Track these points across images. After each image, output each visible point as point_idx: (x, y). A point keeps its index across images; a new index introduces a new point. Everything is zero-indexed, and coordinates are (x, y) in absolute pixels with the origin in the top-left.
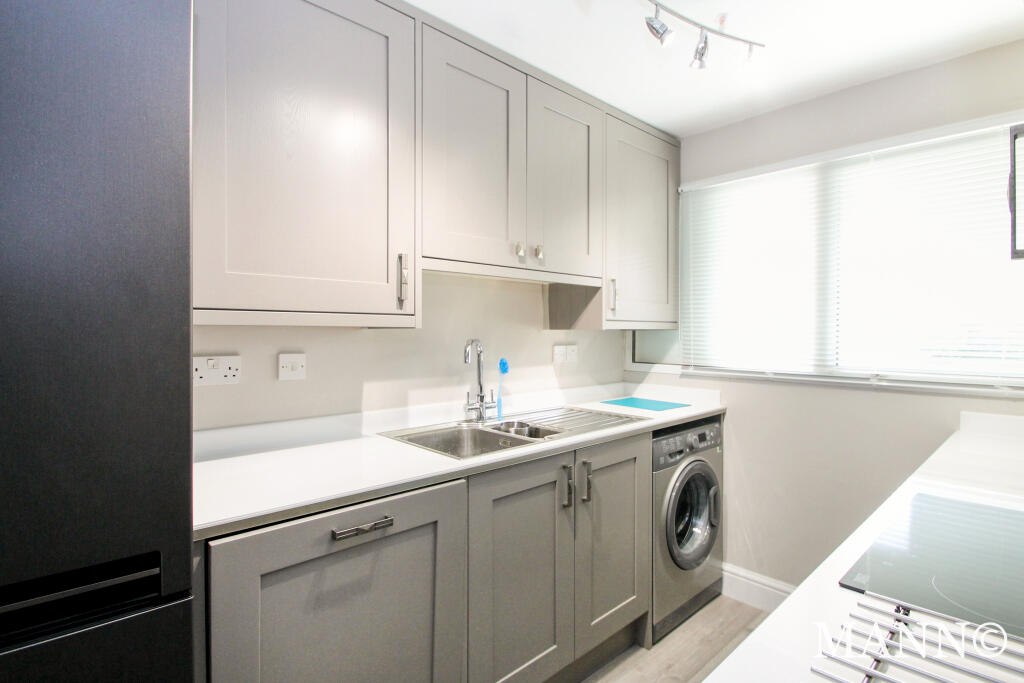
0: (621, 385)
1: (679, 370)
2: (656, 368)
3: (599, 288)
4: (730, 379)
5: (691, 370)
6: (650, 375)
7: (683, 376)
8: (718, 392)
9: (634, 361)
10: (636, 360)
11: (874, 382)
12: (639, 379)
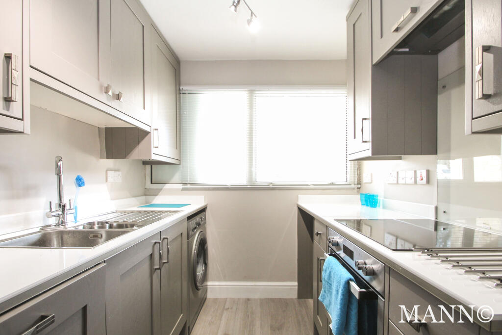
0: (144, 197)
1: (181, 186)
2: (167, 186)
3: (150, 132)
4: (209, 189)
5: (189, 186)
6: (163, 190)
7: (183, 189)
8: (203, 196)
9: (152, 183)
10: (153, 182)
11: (271, 186)
12: (156, 193)
